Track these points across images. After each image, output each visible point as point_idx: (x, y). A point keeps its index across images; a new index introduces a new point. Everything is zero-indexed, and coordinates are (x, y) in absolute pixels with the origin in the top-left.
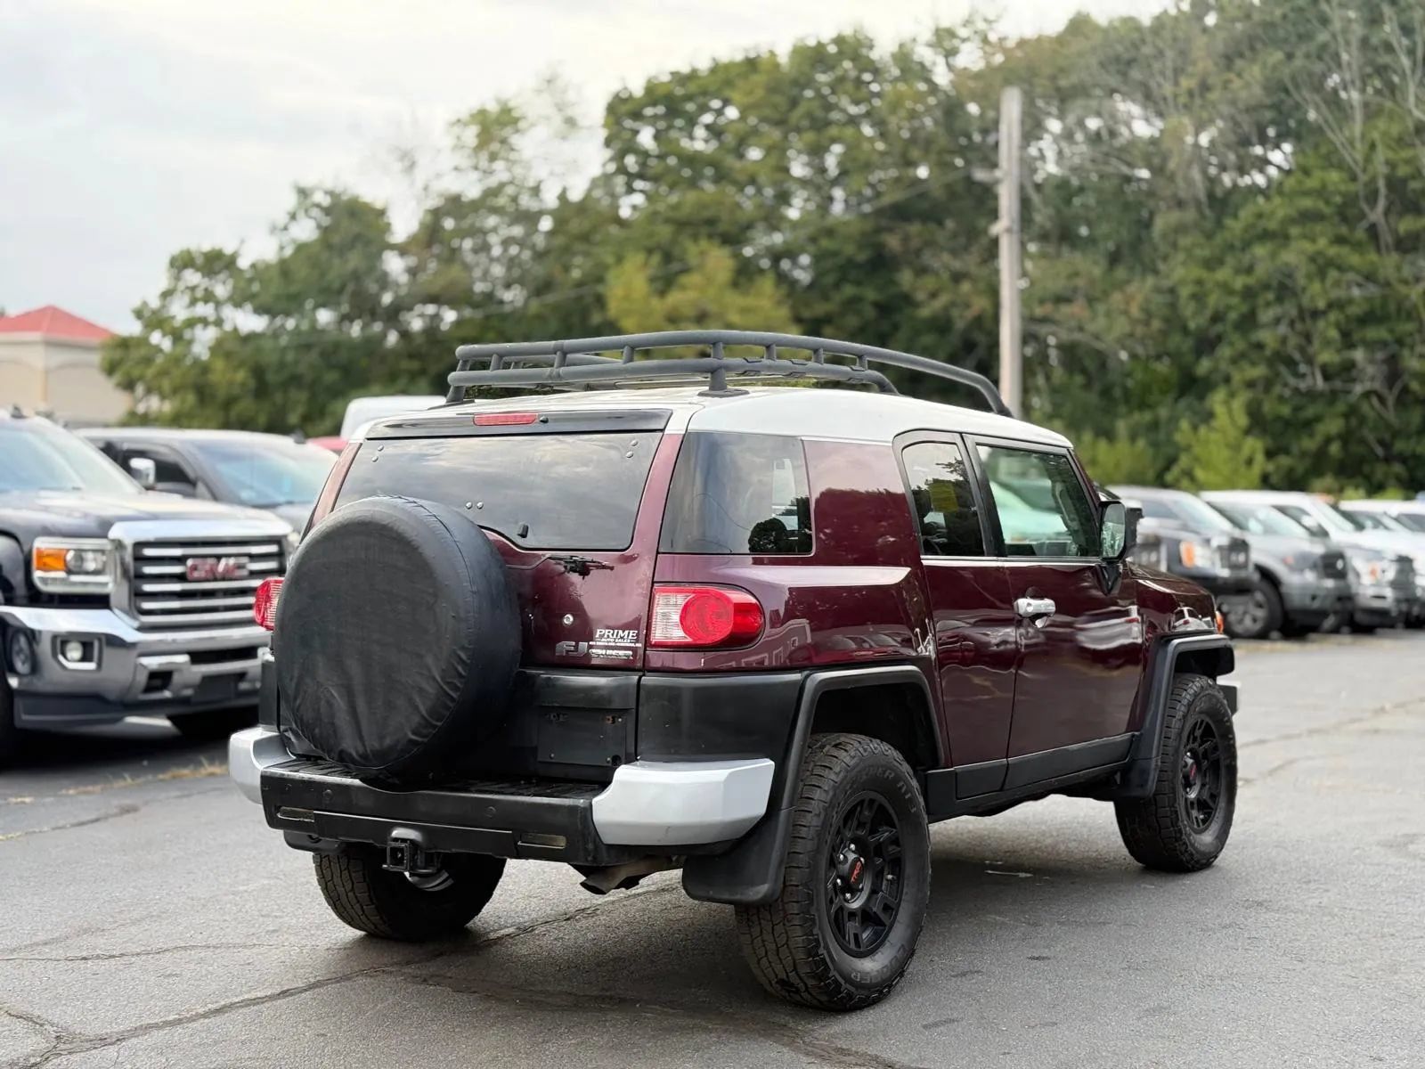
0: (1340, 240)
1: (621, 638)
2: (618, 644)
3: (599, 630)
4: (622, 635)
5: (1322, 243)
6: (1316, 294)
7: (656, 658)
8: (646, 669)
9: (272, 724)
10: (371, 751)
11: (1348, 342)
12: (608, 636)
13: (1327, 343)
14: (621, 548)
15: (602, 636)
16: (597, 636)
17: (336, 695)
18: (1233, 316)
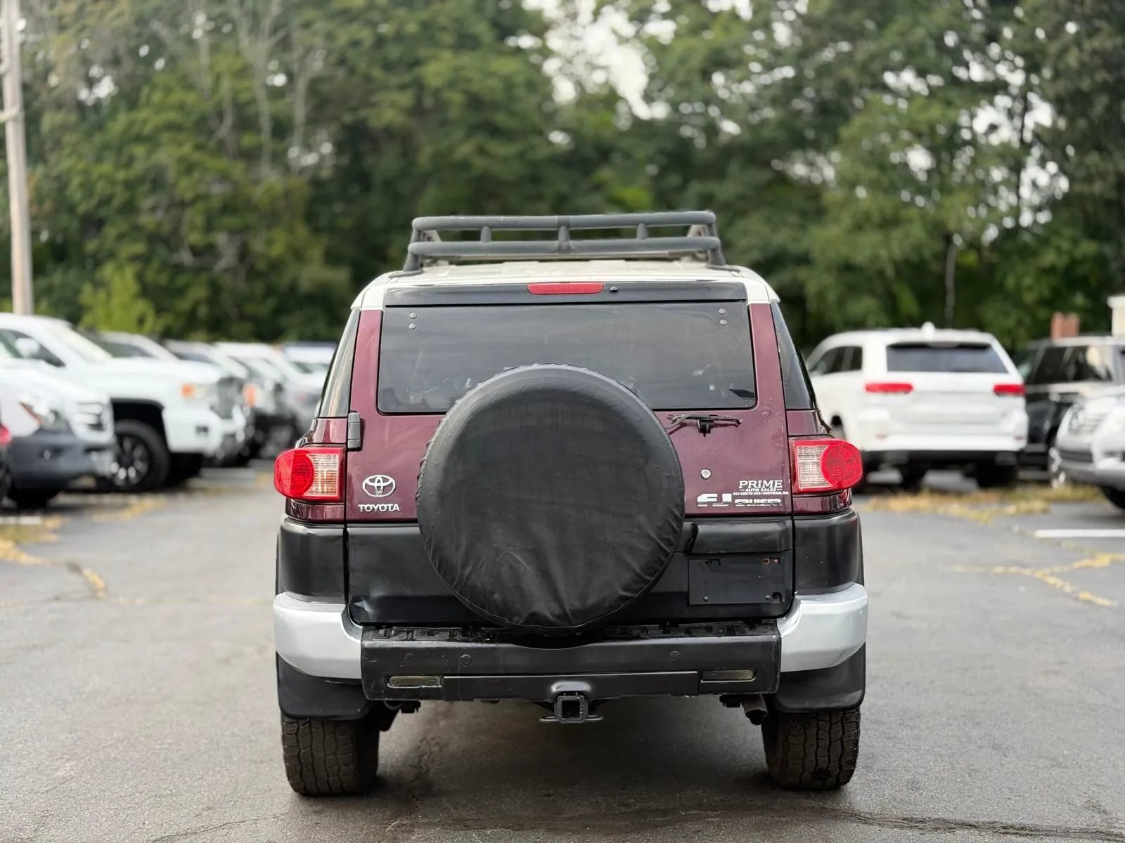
0: (199, 147)
1: (767, 487)
2: (764, 493)
3: (741, 482)
4: (767, 485)
5: (187, 149)
6: (185, 188)
7: (802, 504)
8: (793, 514)
9: (340, 596)
10: (570, 610)
11: (210, 227)
12: (752, 487)
13: (193, 227)
14: (746, 406)
15: (745, 487)
16: (740, 487)
17: (520, 559)
18: (116, 202)
